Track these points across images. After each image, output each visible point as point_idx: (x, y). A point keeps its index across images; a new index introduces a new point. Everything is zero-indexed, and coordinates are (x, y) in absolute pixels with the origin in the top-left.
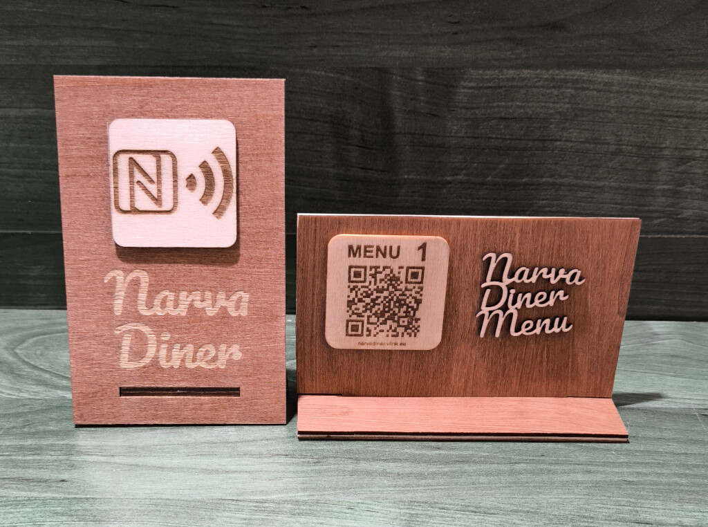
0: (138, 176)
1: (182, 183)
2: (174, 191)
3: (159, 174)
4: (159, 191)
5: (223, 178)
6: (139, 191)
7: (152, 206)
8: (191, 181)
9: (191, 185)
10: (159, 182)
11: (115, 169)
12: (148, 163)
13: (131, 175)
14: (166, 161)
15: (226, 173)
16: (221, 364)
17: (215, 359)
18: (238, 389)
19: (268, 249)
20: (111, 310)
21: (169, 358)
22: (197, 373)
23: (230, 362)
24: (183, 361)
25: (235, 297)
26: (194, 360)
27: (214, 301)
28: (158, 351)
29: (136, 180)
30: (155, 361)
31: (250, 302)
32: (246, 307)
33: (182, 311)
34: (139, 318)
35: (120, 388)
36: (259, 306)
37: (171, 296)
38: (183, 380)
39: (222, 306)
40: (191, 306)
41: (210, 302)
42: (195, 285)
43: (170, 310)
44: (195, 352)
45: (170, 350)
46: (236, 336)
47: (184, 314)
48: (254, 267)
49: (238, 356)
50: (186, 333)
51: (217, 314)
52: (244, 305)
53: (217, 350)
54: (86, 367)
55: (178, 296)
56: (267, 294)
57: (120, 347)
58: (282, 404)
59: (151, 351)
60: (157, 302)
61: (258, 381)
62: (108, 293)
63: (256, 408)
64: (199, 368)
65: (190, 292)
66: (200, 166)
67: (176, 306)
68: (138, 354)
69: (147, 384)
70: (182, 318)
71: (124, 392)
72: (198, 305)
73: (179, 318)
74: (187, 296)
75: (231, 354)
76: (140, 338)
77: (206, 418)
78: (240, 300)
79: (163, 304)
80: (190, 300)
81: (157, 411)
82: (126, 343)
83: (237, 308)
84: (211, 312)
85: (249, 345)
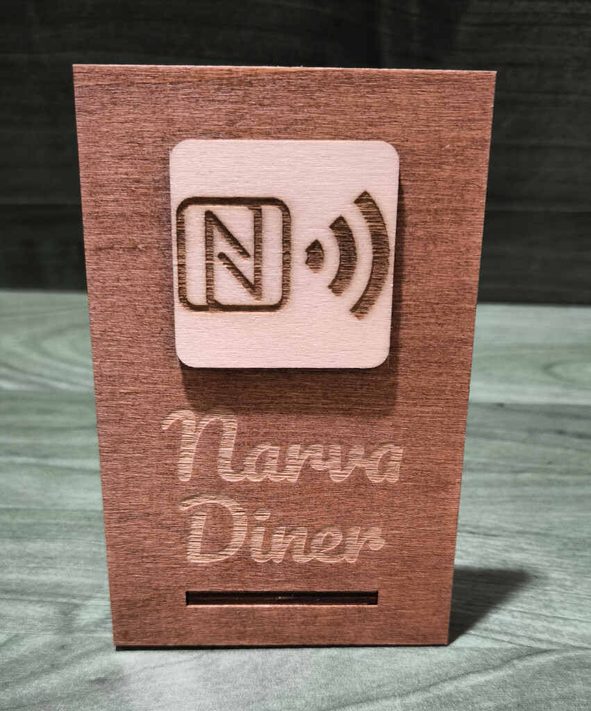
0: (222, 245)
1: (299, 256)
2: (284, 272)
3: (258, 240)
4: (258, 271)
5: (371, 247)
6: (222, 273)
7: (243, 297)
8: (315, 253)
9: (314, 260)
10: (258, 255)
11: (181, 233)
12: (238, 220)
13: (209, 242)
14: (272, 215)
15: (378, 238)
16: (350, 558)
17: (340, 550)
18: (376, 594)
19: (441, 374)
20: (173, 473)
21: (267, 548)
22: (311, 570)
23: (365, 553)
24: (289, 552)
25: (380, 454)
26: (307, 551)
27: (345, 459)
28: (249, 537)
29: (217, 251)
30: (245, 554)
31: (403, 461)
32: (397, 468)
33: (292, 476)
34: (220, 487)
35: (187, 593)
36: (418, 467)
37: (275, 451)
38: (288, 581)
39: (356, 468)
40: (307, 467)
41: (338, 461)
42: (314, 435)
43: (271, 475)
44: (310, 539)
45: (268, 536)
46: (377, 514)
47: (294, 480)
48: (415, 405)
49: (378, 544)
50: (296, 510)
51: (349, 480)
52: (395, 464)
53: (345, 535)
54: (132, 561)
55: (285, 452)
56: (433, 448)
57: (187, 532)
58: (444, 616)
59: (239, 538)
60: (251, 461)
61: (408, 581)
62: (169, 447)
63: (403, 621)
64: (315, 563)
65: (306, 445)
66: (332, 227)
67: (281, 468)
68: (217, 542)
69: (230, 587)
70: (290, 486)
71: (192, 598)
72: (318, 465)
73: (285, 486)
74: (301, 452)
75: (367, 542)
76: (221, 518)
77: (323, 637)
78: (387, 457)
79: (261, 464)
80: (306, 457)
81: (245, 626)
82: (199, 525)
83: (383, 470)
84: (338, 476)
85: (398, 528)
